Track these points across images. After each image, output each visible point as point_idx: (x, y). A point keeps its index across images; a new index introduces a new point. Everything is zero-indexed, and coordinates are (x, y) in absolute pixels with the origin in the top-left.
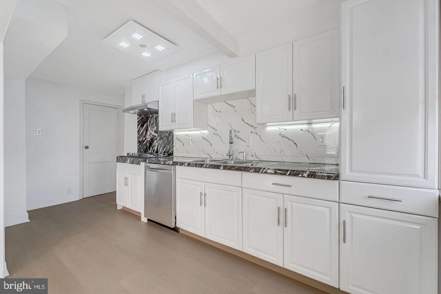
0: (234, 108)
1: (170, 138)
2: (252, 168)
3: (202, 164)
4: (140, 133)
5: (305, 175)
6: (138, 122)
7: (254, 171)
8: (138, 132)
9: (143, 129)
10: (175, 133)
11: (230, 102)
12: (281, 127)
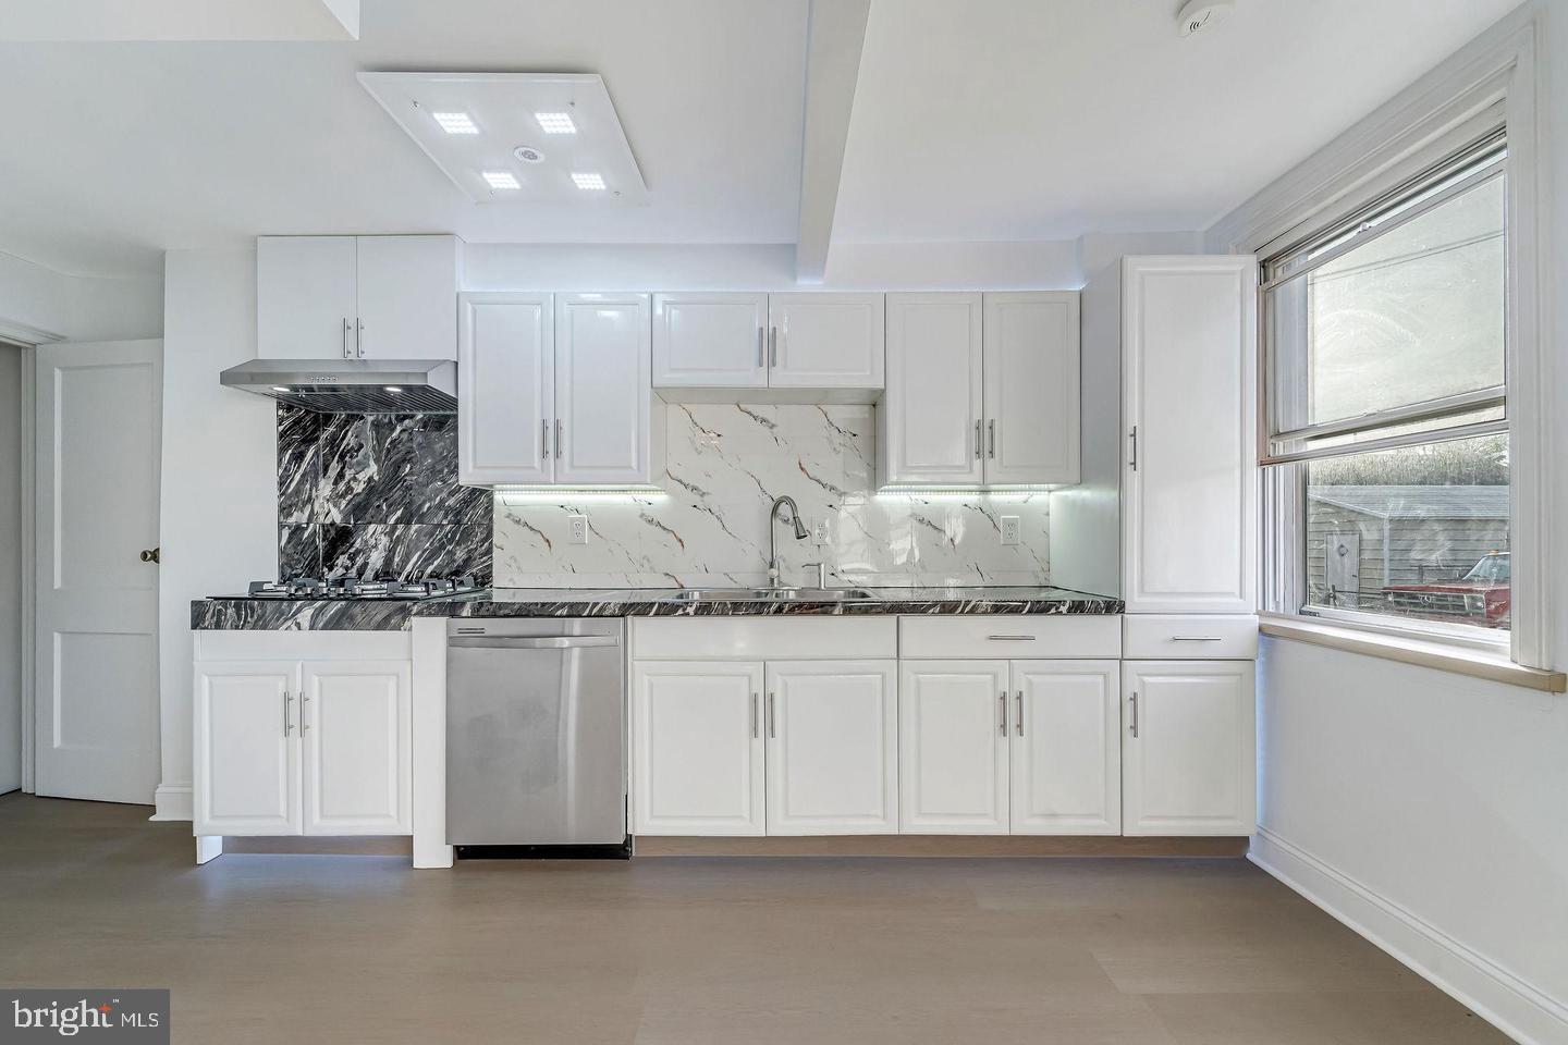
0: (771, 428)
1: (473, 515)
2: (935, 604)
3: (762, 604)
4: (288, 487)
5: (1064, 609)
6: (282, 435)
7: (940, 612)
8: (281, 484)
9: (301, 471)
10: (498, 497)
11: (750, 408)
12: (915, 496)
